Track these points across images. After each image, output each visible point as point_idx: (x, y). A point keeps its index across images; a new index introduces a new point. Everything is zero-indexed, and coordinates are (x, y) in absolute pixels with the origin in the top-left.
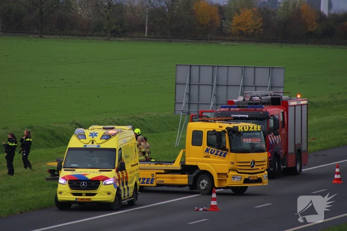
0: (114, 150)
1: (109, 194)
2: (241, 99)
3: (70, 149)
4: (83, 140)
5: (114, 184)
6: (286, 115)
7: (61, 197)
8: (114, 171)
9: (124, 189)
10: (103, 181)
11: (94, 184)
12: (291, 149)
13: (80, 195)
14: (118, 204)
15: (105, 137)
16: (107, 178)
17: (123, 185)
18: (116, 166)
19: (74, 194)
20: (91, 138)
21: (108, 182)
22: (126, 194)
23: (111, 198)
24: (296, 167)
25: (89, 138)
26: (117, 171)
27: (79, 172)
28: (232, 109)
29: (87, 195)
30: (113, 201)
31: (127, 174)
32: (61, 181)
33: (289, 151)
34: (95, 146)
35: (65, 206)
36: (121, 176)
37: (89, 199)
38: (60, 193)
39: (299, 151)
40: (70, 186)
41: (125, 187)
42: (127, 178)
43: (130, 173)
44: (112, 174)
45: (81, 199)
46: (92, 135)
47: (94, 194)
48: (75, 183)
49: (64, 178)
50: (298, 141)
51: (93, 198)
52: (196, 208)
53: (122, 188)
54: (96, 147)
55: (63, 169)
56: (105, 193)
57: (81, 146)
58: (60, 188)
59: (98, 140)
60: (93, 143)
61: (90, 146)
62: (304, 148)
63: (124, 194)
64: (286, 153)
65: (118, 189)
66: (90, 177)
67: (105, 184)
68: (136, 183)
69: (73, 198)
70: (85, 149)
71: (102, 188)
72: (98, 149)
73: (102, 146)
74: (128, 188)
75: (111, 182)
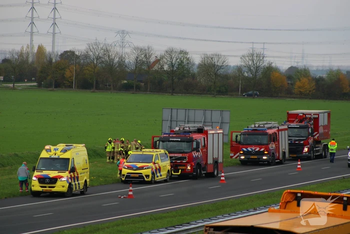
0: (69, 159)
1: (63, 187)
2: (177, 129)
3: (41, 158)
4: (49, 153)
5: (67, 181)
6: (206, 139)
7: (34, 189)
8: (67, 172)
9: (75, 184)
10: (60, 178)
11: (54, 180)
12: (210, 161)
13: (45, 187)
14: (70, 193)
15: (63, 151)
16: (62, 177)
17: (74, 182)
18: (69, 169)
19: (41, 187)
20: (54, 151)
21: (63, 179)
22: (78, 188)
23: (65, 189)
24: (214, 173)
25: (53, 152)
26: (70, 173)
27: (45, 173)
28: (171, 135)
29: (50, 187)
30: (66, 191)
31: (78, 175)
32: (34, 178)
33: (209, 162)
34: (56, 156)
35: (37, 194)
36: (73, 176)
37: (50, 190)
38: (33, 186)
39: (216, 162)
40: (39, 182)
41: (77, 183)
42: (78, 178)
43: (81, 174)
44: (66, 175)
45: (46, 190)
46: (55, 150)
47: (54, 187)
48: (42, 180)
49: (35, 177)
50: (216, 156)
51: (53, 190)
52: (119, 196)
53: (73, 183)
55: (35, 171)
56: (61, 186)
57: (48, 156)
58: (33, 183)
59: (58, 153)
60: (55, 154)
61: (54, 156)
62: (220, 160)
63: (76, 187)
64: (206, 163)
65: (70, 184)
66: (51, 176)
67: (61, 181)
68: (86, 181)
69: (40, 189)
70: (50, 159)
71: (59, 183)
72: (59, 159)
73: (61, 157)
74: (79, 184)
75: (65, 179)
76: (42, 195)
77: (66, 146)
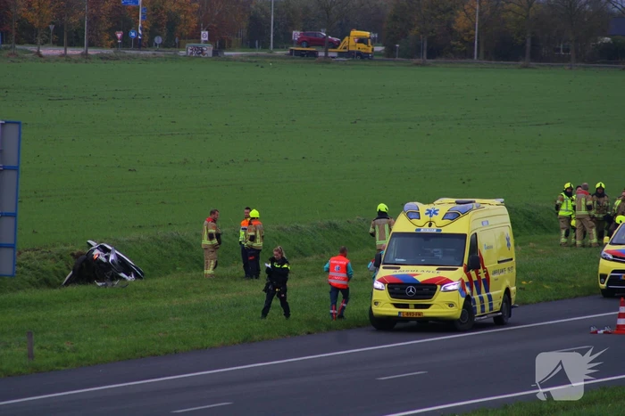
0: (464, 236)
1: (451, 305)
3: (396, 235)
4: (415, 221)
5: (462, 289)
7: (378, 310)
8: (461, 269)
9: (481, 299)
10: (442, 285)
11: (428, 289)
13: (406, 306)
14: (467, 320)
15: (451, 217)
16: (448, 281)
17: (479, 292)
18: (466, 261)
19: (397, 306)
20: (427, 218)
21: (451, 287)
22: (487, 308)
23: (455, 312)
25: (425, 218)
26: (467, 270)
27: (406, 270)
29: (417, 306)
30: (458, 316)
31: (487, 275)
32: (378, 285)
34: (433, 230)
35: (385, 325)
36: (475, 278)
37: (419, 314)
38: (376, 303)
40: (390, 293)
41: (484, 295)
42: (487, 281)
43: (495, 273)
44: (457, 275)
45: (407, 313)
46: (430, 212)
47: (427, 306)
48: (398, 289)
49: (381, 280)
51: (427, 313)
52: (593, 329)
53: (476, 297)
54: (435, 231)
55: (381, 266)
56: (445, 304)
57: (412, 229)
58: (376, 296)
59: (438, 220)
60: (430, 225)
61: (426, 229)
63: (483, 307)
65: (468, 299)
66: (420, 279)
67: (446, 291)
68: (507, 291)
69: (394, 311)
70: (418, 235)
71: (440, 296)
72: (439, 236)
73: (444, 231)
74: (490, 297)
75: (456, 287)
76: (399, 325)
77: (457, 203)
